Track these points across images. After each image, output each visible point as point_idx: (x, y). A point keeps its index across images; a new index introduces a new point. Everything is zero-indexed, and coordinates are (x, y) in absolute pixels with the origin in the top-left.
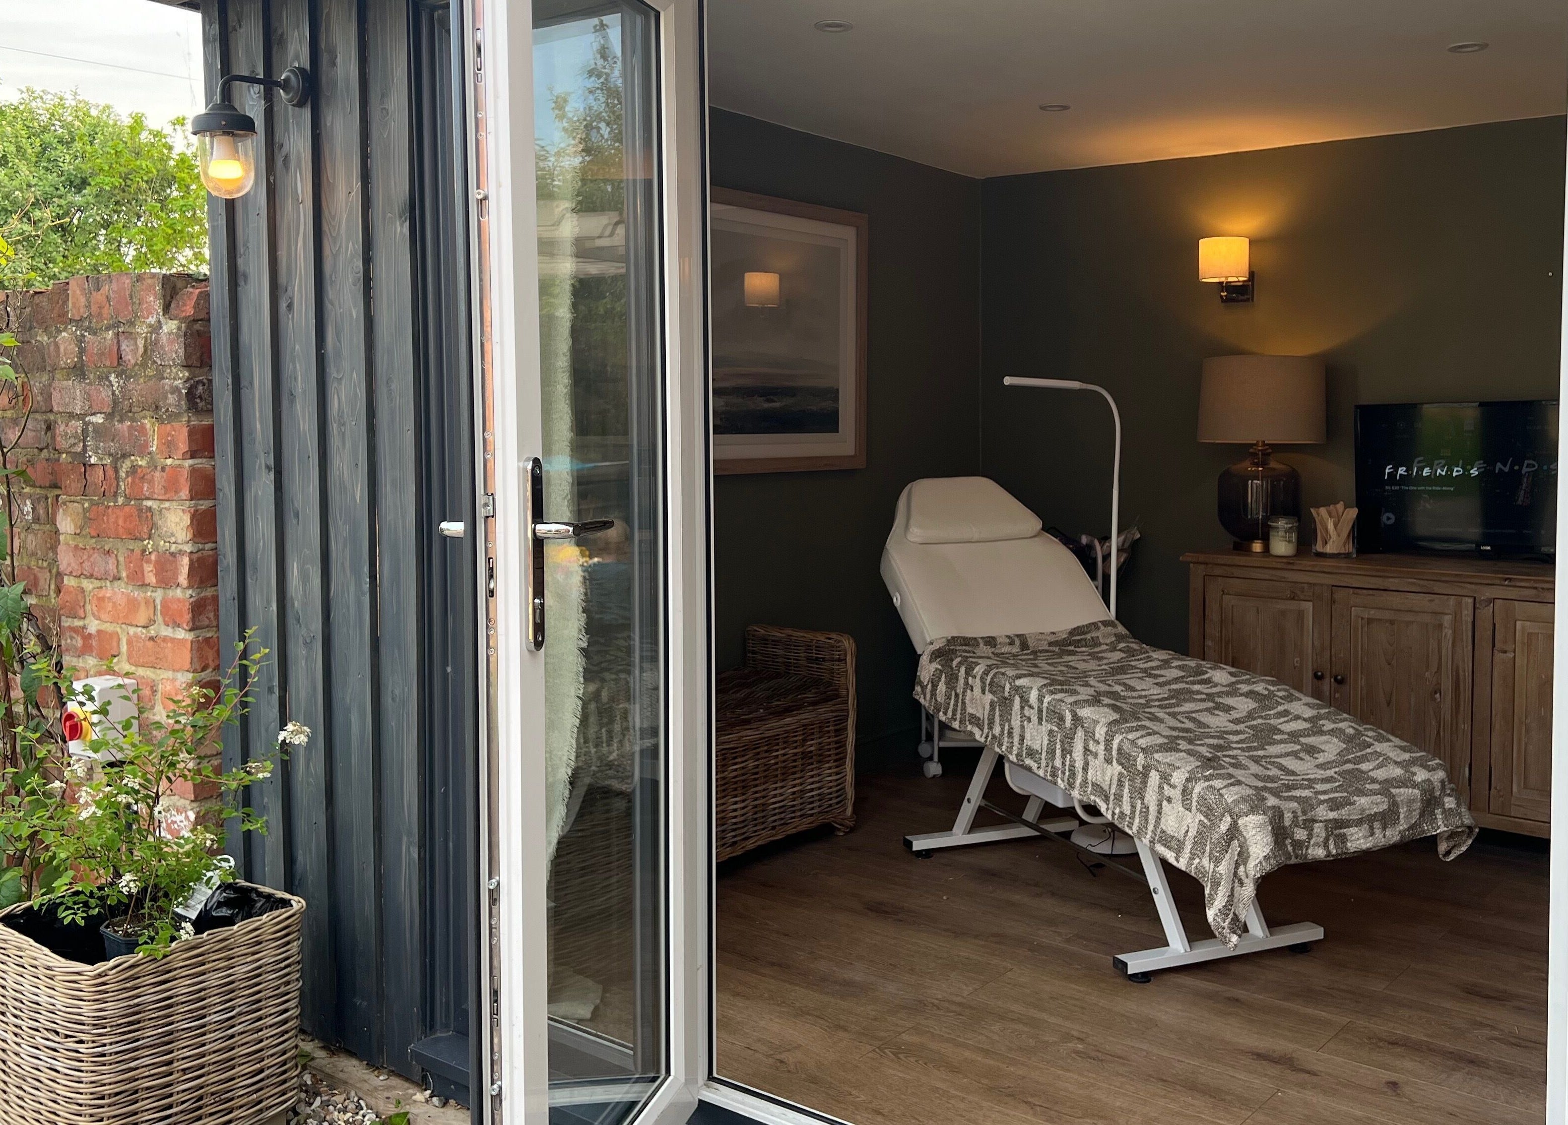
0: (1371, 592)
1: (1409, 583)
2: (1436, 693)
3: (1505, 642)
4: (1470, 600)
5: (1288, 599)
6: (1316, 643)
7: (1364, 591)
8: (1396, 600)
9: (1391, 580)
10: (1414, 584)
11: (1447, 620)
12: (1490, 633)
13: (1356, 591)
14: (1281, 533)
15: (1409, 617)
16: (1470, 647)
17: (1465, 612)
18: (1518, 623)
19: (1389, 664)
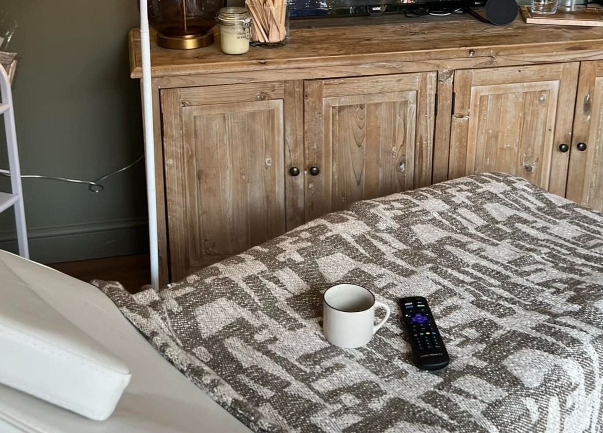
0: (342, 80)
1: (380, 67)
2: (401, 164)
3: (463, 108)
4: (434, 75)
5: (257, 100)
6: (288, 140)
7: (336, 81)
8: (365, 85)
9: (363, 66)
10: (383, 67)
11: (411, 95)
12: (450, 102)
13: (327, 82)
14: (240, 30)
15: (377, 99)
16: (432, 118)
17: (429, 86)
18: (473, 88)
19: (359, 146)
